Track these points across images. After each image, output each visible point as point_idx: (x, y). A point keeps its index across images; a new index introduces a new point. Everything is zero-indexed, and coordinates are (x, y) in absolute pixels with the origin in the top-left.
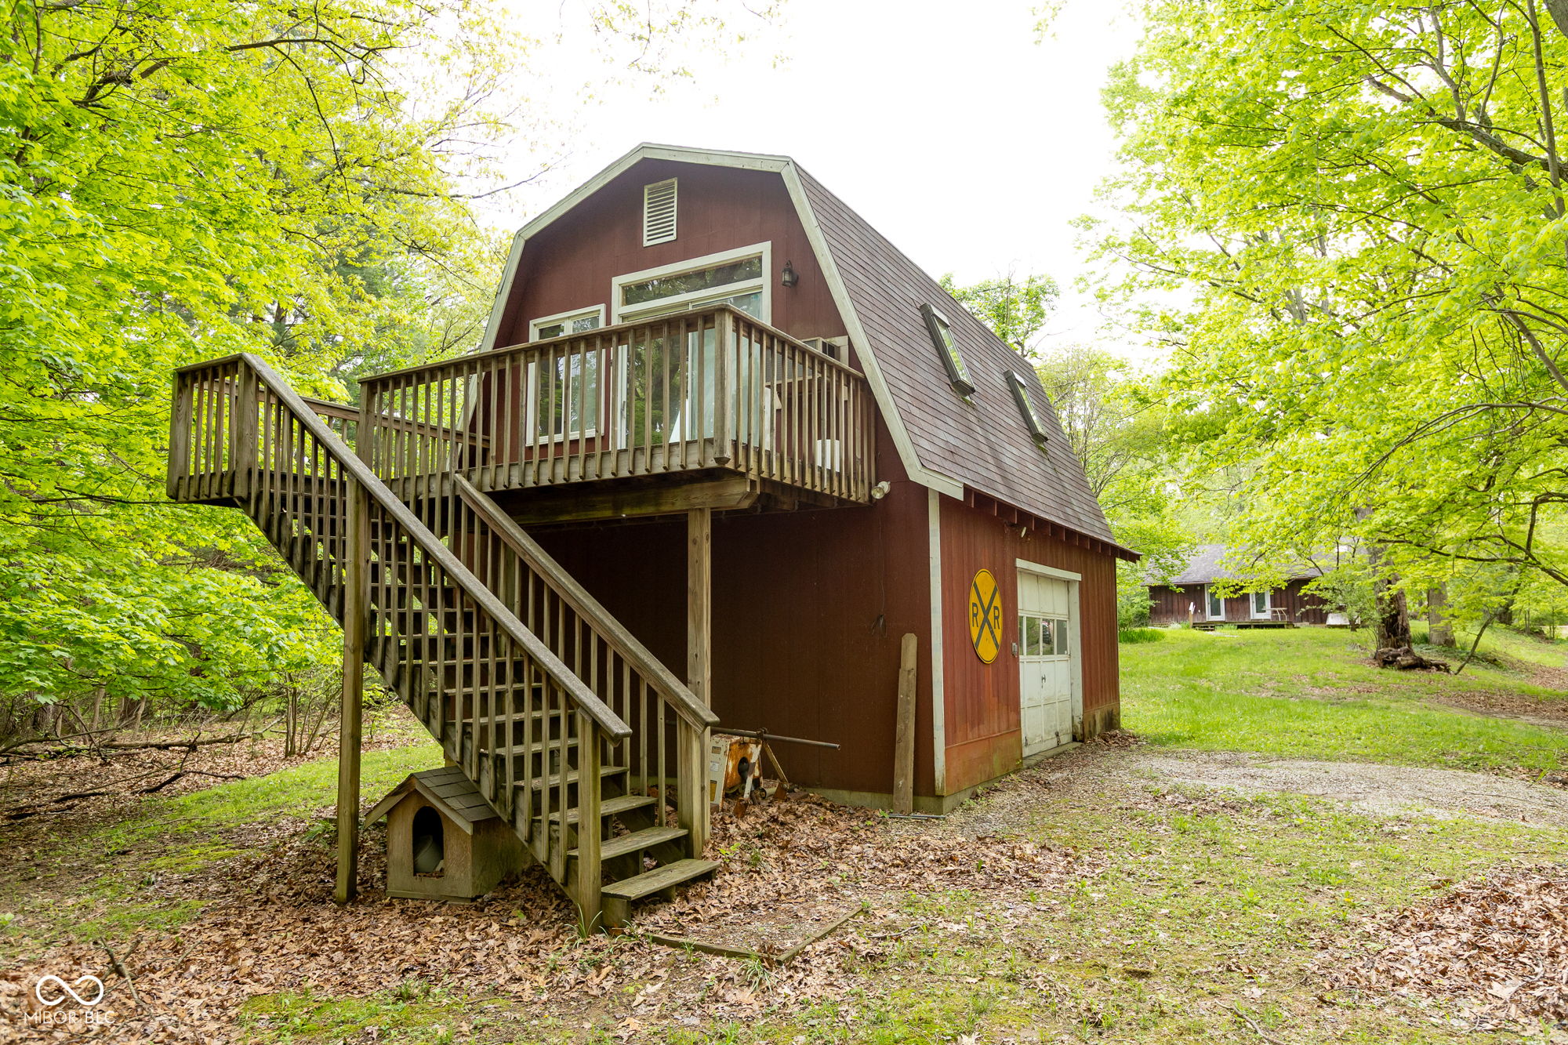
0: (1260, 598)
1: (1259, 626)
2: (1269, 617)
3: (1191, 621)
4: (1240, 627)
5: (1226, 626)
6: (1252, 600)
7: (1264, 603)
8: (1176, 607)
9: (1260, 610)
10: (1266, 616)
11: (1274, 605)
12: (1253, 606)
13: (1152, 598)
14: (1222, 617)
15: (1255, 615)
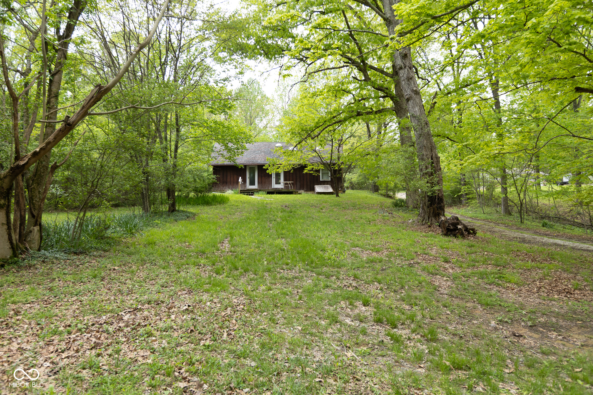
0: (278, 175)
1: (279, 192)
2: (283, 187)
3: (240, 188)
4: (269, 193)
5: (261, 192)
6: (274, 176)
7: (280, 179)
8: (229, 180)
9: (277, 182)
10: (281, 186)
11: (285, 180)
12: (274, 180)
13: (214, 173)
14: (256, 187)
15: (275, 186)
